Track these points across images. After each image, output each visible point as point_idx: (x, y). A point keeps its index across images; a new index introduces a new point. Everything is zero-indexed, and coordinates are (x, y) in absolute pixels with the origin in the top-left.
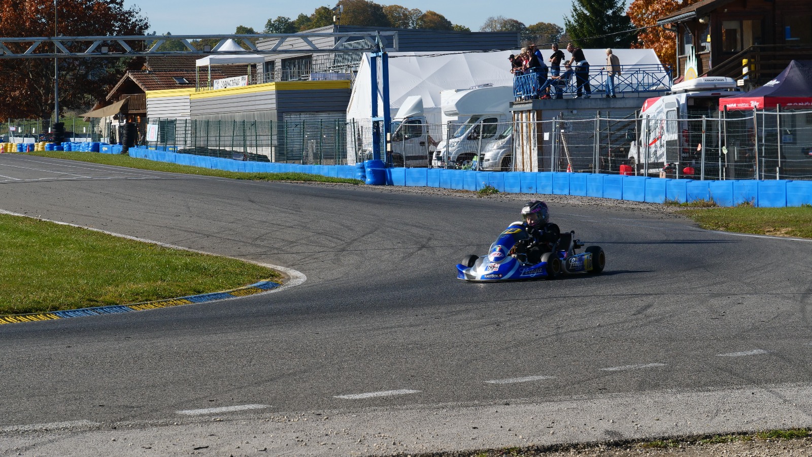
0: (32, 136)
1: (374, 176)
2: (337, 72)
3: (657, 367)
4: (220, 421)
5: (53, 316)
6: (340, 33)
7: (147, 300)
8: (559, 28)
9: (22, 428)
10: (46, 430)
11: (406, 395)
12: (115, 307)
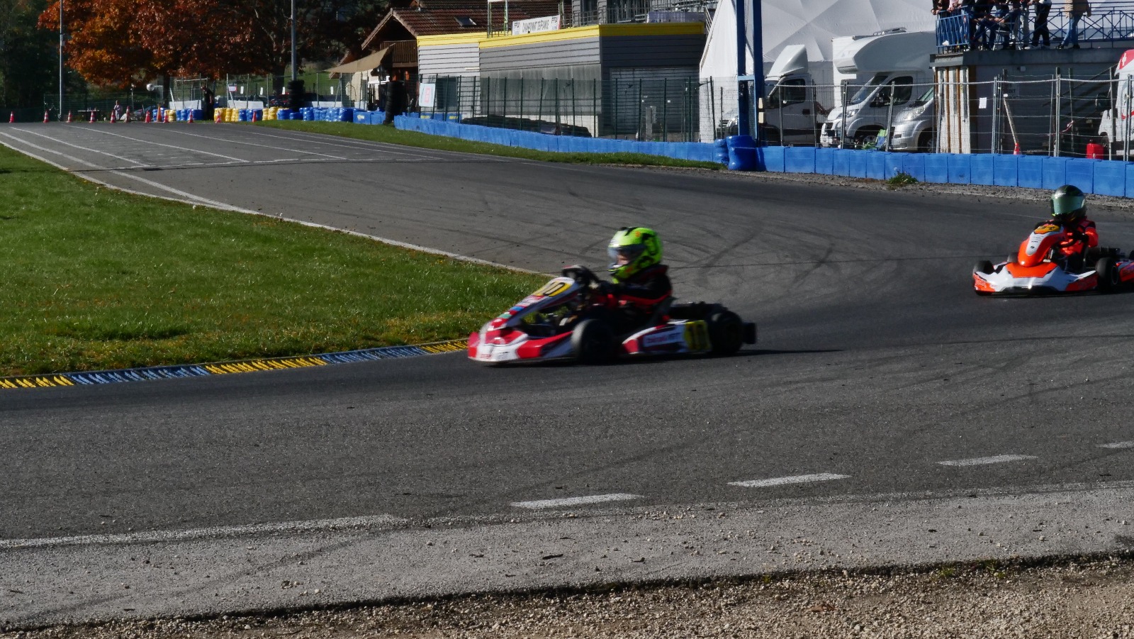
0: (258, 99)
1: (740, 157)
2: (686, 11)
4: (574, 517)
5: (318, 361)
7: (445, 339)
9: (300, 525)
10: (333, 528)
11: (829, 482)
12: (403, 349)
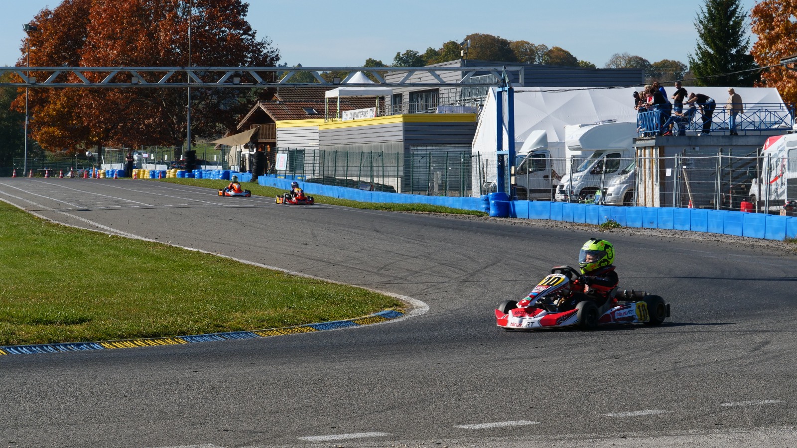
0: (164, 163)
1: (498, 208)
2: (464, 105)
3: (772, 404)
4: (342, 447)
5: (181, 341)
6: (467, 68)
7: (272, 327)
8: (683, 65)
11: (525, 426)
12: (241, 333)
